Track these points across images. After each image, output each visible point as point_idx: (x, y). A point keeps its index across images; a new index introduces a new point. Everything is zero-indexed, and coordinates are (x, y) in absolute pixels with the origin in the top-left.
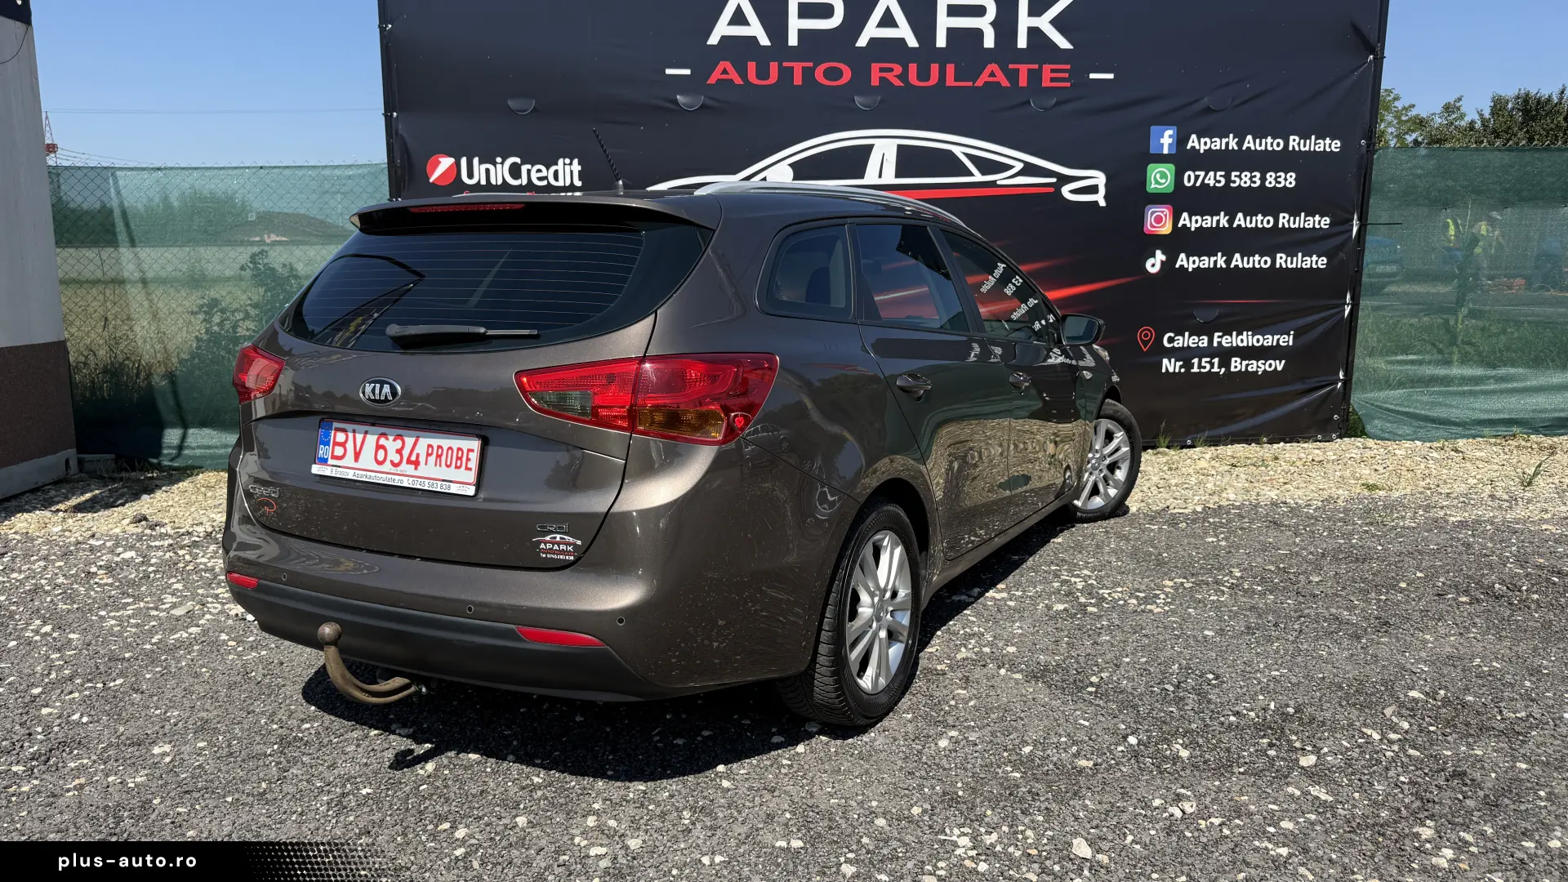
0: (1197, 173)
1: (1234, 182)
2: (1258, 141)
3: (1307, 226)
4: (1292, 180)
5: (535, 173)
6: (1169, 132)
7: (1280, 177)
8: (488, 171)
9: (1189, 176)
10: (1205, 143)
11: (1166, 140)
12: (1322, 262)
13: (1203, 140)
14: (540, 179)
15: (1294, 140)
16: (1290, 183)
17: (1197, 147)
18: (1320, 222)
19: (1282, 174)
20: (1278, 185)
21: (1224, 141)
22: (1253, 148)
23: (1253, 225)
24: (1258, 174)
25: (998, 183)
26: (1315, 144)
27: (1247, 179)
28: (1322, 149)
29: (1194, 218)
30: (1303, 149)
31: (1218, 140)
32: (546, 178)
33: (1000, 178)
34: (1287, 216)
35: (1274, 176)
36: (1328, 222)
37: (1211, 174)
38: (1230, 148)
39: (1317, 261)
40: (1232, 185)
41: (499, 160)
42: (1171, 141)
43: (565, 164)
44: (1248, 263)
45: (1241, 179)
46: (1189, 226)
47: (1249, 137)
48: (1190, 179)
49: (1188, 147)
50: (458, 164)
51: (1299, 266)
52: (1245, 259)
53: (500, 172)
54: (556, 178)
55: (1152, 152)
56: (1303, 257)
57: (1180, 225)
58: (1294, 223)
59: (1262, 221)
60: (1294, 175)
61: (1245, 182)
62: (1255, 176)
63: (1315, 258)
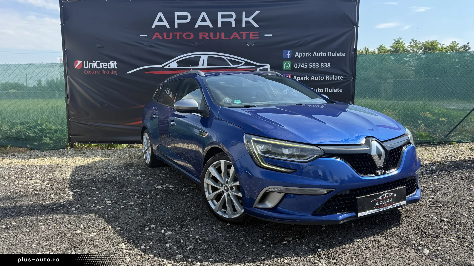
0: (298, 64)
2: (318, 54)
3: (335, 79)
5: (104, 65)
6: (289, 52)
8: (91, 65)
10: (301, 55)
11: (288, 54)
12: (341, 90)
14: (105, 67)
15: (330, 53)
16: (329, 66)
17: (298, 56)
18: (340, 78)
19: (326, 64)
20: (324, 67)
21: (307, 54)
22: (316, 56)
23: (317, 79)
24: (318, 64)
25: (238, 67)
26: (337, 54)
28: (339, 55)
29: (298, 78)
30: (332, 56)
31: (305, 54)
32: (107, 66)
33: (238, 66)
34: (328, 76)
35: (323, 64)
36: (343, 78)
37: (303, 64)
38: (309, 56)
39: (339, 90)
40: (310, 67)
41: (94, 61)
42: (290, 54)
43: (112, 62)
45: (312, 65)
47: (315, 53)
48: (296, 66)
49: (295, 56)
50: (83, 63)
51: (333, 92)
53: (94, 65)
54: (110, 67)
55: (284, 58)
56: (334, 89)
58: (331, 78)
59: (320, 78)
60: (330, 64)
61: (314, 66)
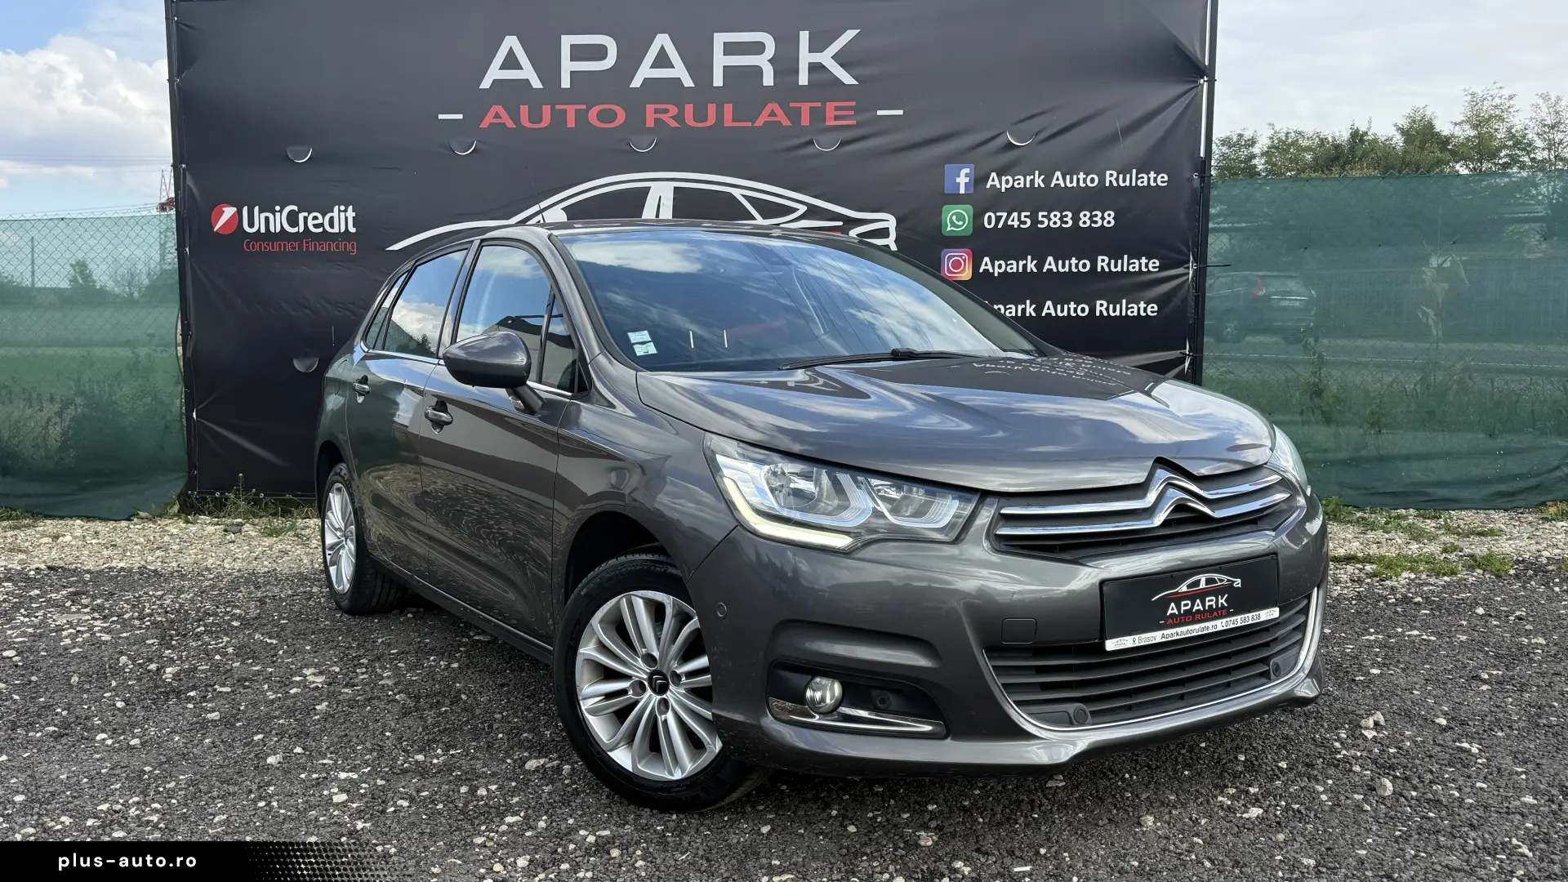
0: (998, 214)
1: (1042, 223)
3: (1131, 269)
4: (1111, 219)
5: (311, 221)
6: (967, 170)
7: (1096, 216)
8: (267, 219)
9: (990, 217)
10: (1007, 182)
11: (963, 179)
12: (1152, 309)
13: (1004, 179)
14: (315, 226)
15: (1111, 175)
16: (1109, 222)
17: (998, 186)
18: (1147, 265)
19: (1099, 214)
20: (1093, 225)
21: (1028, 178)
22: (1063, 185)
23: (1067, 269)
24: (1070, 215)
25: (780, 226)
26: (1137, 179)
27: (1056, 219)
28: (1145, 184)
29: (997, 263)
30: (1122, 184)
31: (1022, 178)
32: (322, 225)
33: (782, 221)
34: (1107, 259)
35: (1088, 214)
36: (1158, 264)
37: (1015, 214)
38: (1036, 186)
39: (1145, 310)
40: (1039, 226)
41: (278, 208)
42: (967, 180)
43: (340, 211)
44: (1062, 311)
45: (1050, 220)
46: (991, 271)
47: (1058, 174)
48: (989, 220)
49: (988, 186)
50: (240, 213)
51: (1124, 314)
52: (1059, 307)
53: (278, 221)
54: (332, 225)
55: (946, 192)
56: (1127, 304)
57: (981, 271)
58: (1116, 266)
59: (1077, 265)
60: (1113, 214)
61: (1055, 223)
62: (1066, 216)
63: (1142, 305)
